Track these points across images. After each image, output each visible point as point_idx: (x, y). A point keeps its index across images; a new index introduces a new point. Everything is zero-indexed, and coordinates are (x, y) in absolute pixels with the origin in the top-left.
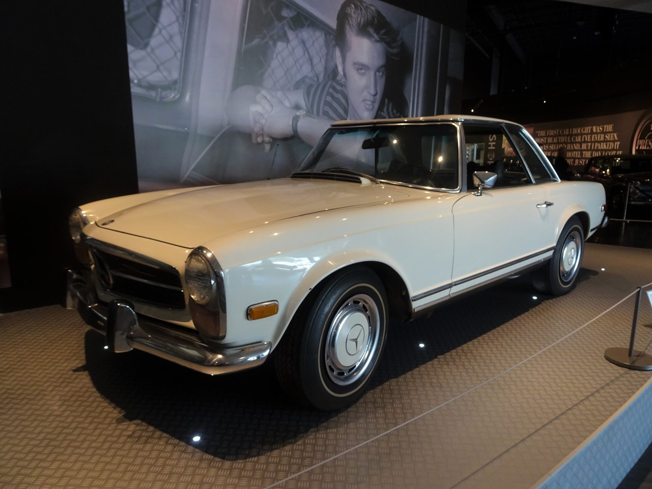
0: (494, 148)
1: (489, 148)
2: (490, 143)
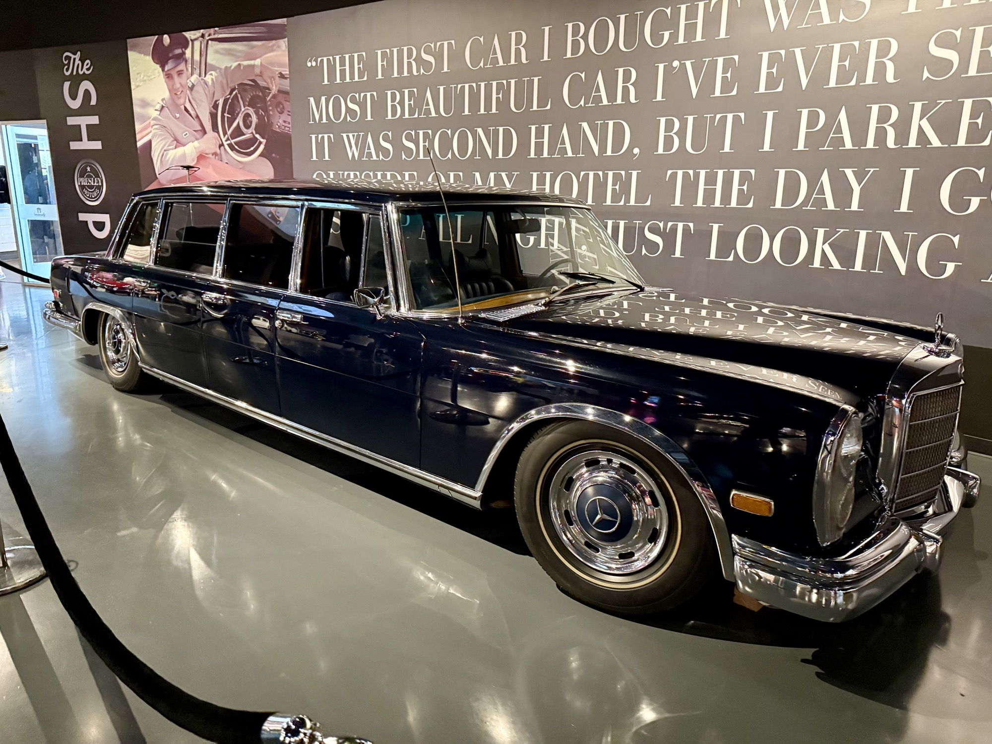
0: (97, 145)
1: (74, 146)
2: (71, 121)
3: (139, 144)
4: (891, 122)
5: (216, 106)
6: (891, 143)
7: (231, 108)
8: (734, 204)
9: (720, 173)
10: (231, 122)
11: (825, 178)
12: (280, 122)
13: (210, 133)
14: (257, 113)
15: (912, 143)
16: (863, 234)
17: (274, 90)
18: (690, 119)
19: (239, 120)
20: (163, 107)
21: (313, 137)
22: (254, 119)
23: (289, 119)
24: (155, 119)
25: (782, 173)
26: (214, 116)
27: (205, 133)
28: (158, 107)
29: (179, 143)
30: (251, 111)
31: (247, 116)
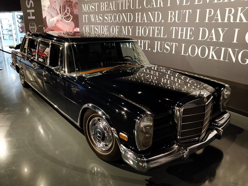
3: (43, 17)
4: (232, 14)
5: (61, 7)
6: (232, 21)
7: (64, 7)
8: (188, 38)
9: (185, 28)
10: (64, 11)
11: (213, 31)
12: (76, 11)
13: (60, 15)
14: (70, 9)
15: (238, 21)
16: (223, 49)
17: (74, 3)
18: (177, 12)
19: (66, 11)
20: (48, 7)
21: (84, 15)
22: (70, 10)
23: (78, 11)
24: (47, 10)
25: (201, 29)
26: (60, 10)
27: (58, 14)
28: (47, 7)
29: (52, 17)
30: (69, 8)
31: (68, 10)
